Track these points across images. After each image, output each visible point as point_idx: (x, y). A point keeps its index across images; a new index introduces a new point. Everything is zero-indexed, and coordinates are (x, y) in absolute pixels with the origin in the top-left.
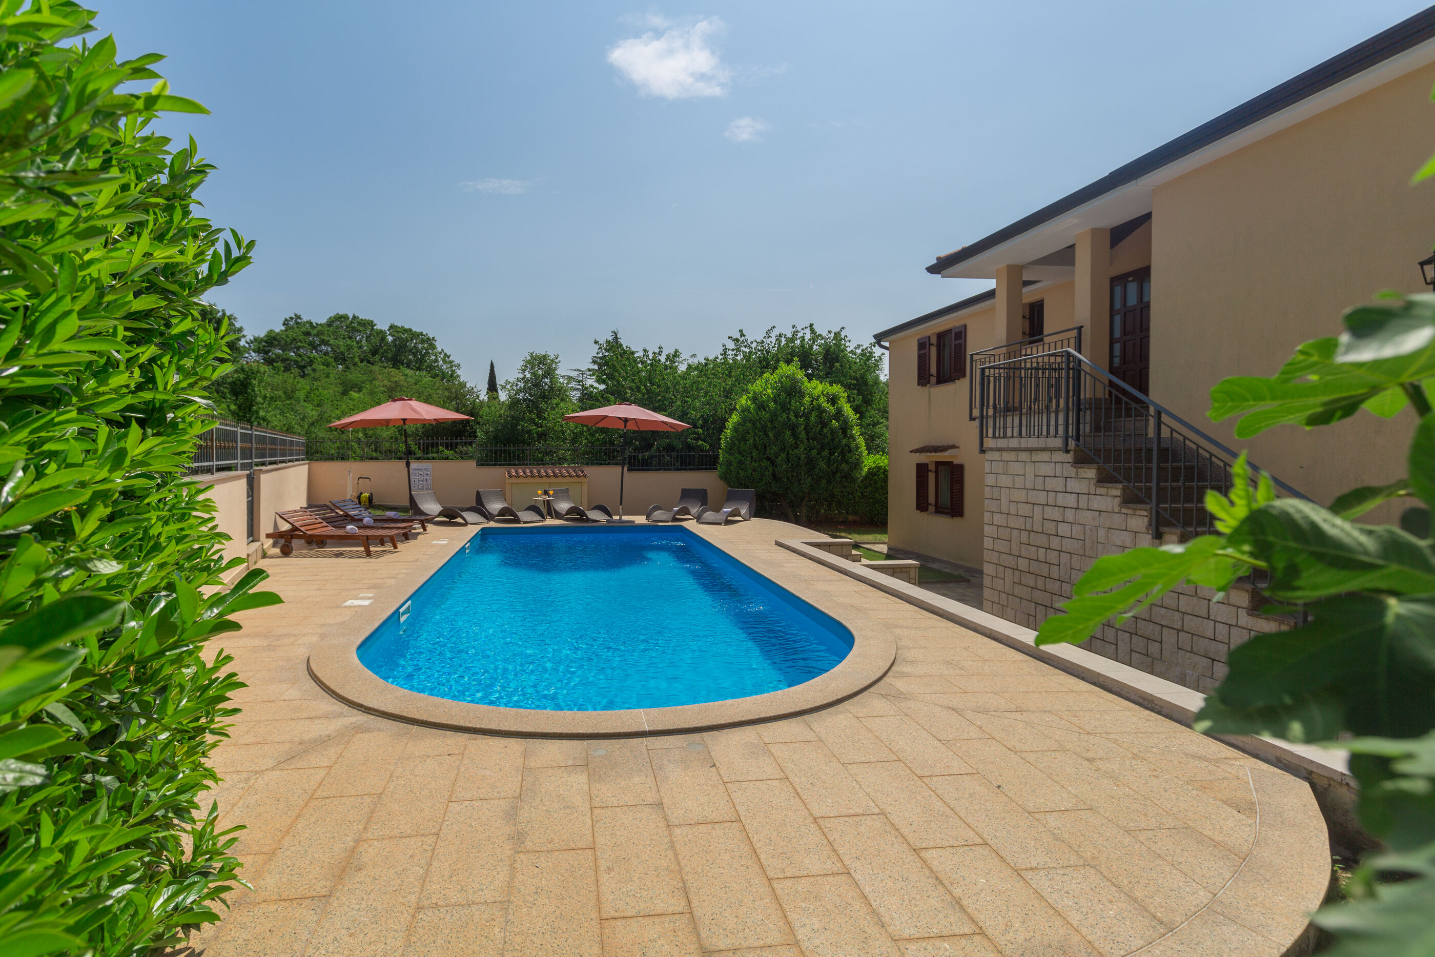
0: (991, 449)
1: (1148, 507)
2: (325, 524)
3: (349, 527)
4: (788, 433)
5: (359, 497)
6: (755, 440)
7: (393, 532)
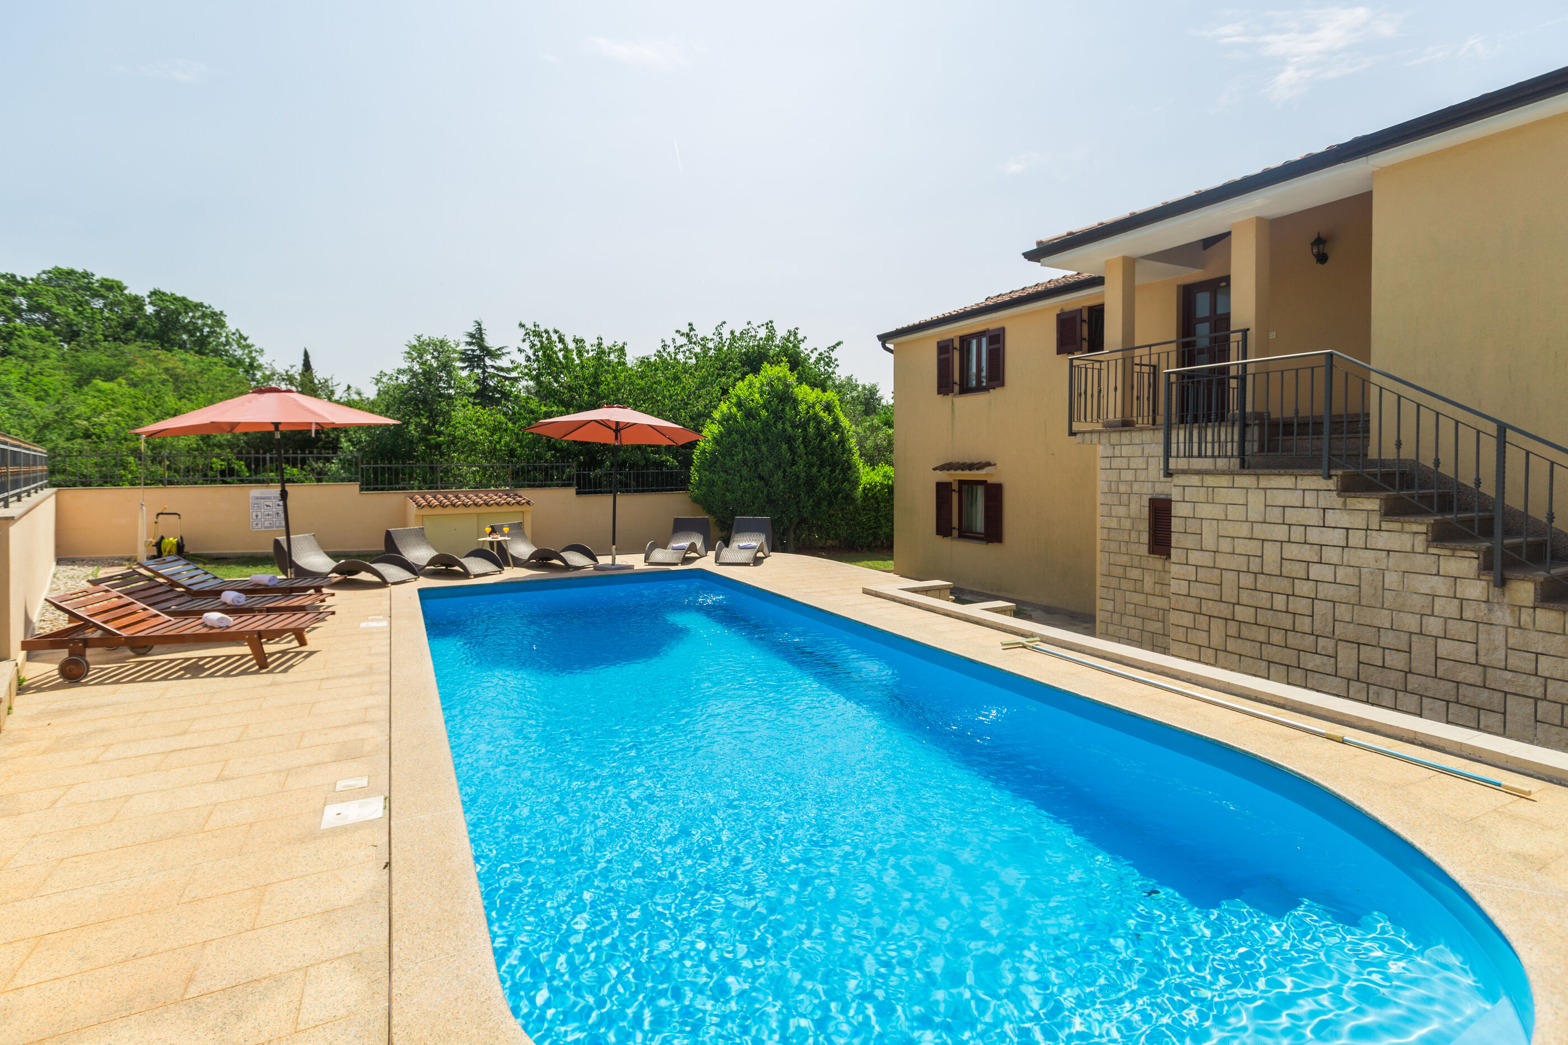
0: (1183, 472)
1: (1483, 547)
2: (148, 610)
3: (212, 616)
4: (785, 447)
5: (158, 544)
6: (744, 454)
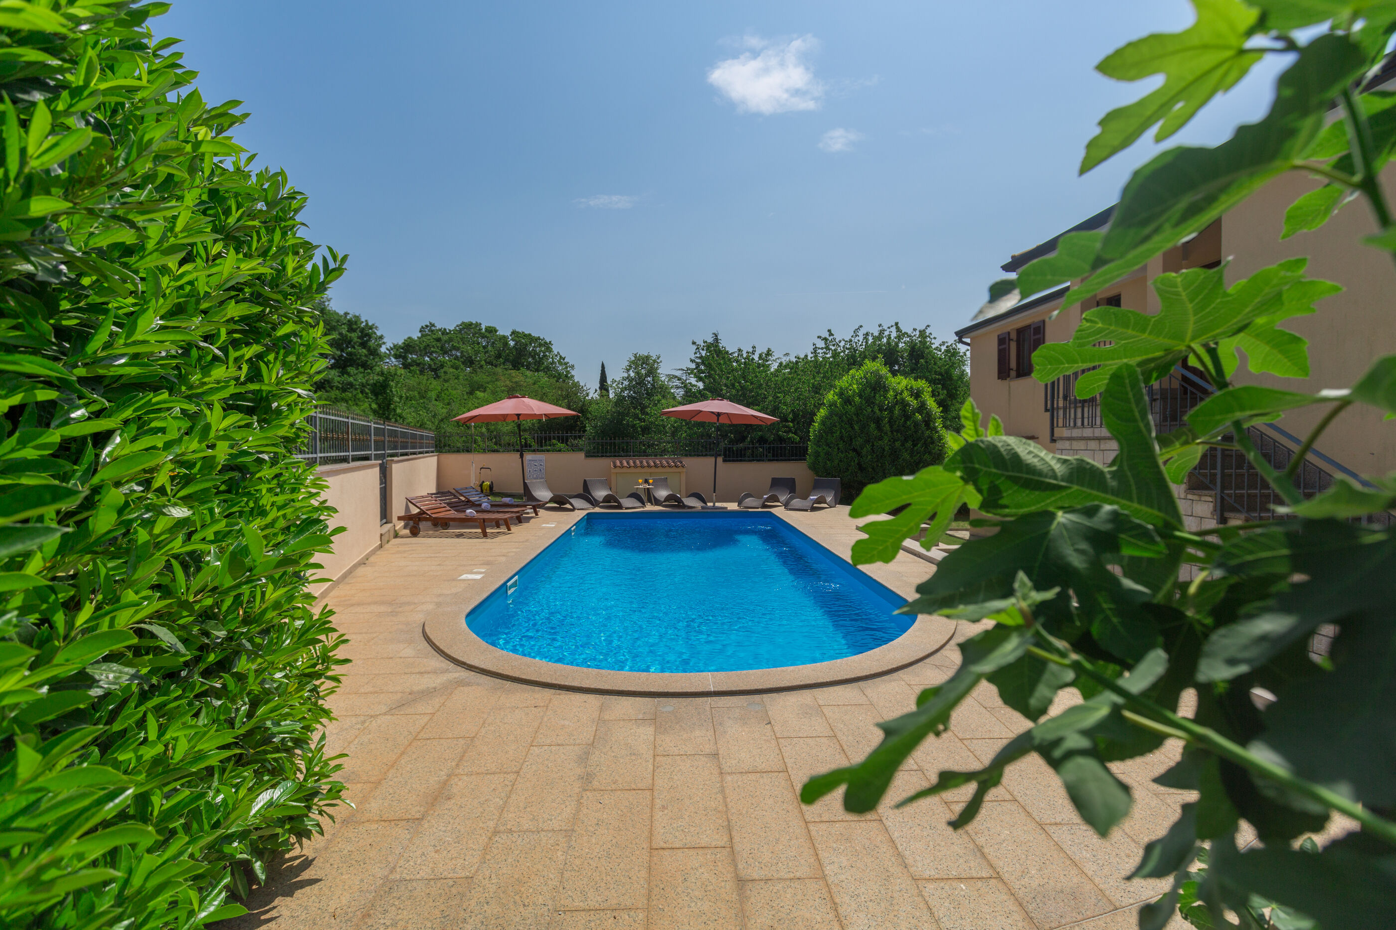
0: (1062, 439)
1: (1214, 493)
2: (448, 508)
3: (469, 511)
4: (873, 426)
5: (481, 486)
6: (841, 432)
7: (507, 516)
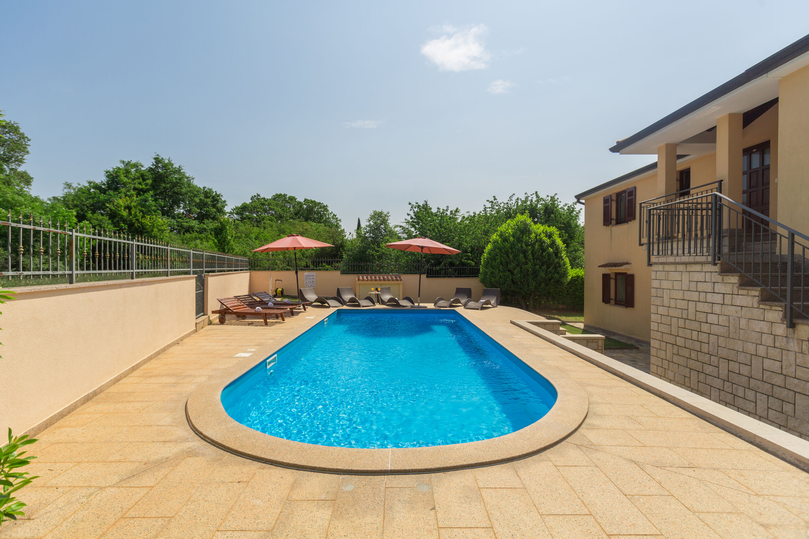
0: (656, 263)
1: (783, 304)
2: (245, 306)
3: (257, 308)
4: (521, 255)
5: (276, 291)
6: (501, 259)
7: (282, 311)
